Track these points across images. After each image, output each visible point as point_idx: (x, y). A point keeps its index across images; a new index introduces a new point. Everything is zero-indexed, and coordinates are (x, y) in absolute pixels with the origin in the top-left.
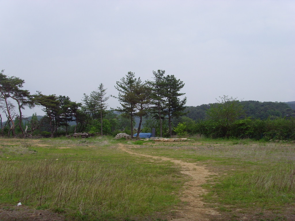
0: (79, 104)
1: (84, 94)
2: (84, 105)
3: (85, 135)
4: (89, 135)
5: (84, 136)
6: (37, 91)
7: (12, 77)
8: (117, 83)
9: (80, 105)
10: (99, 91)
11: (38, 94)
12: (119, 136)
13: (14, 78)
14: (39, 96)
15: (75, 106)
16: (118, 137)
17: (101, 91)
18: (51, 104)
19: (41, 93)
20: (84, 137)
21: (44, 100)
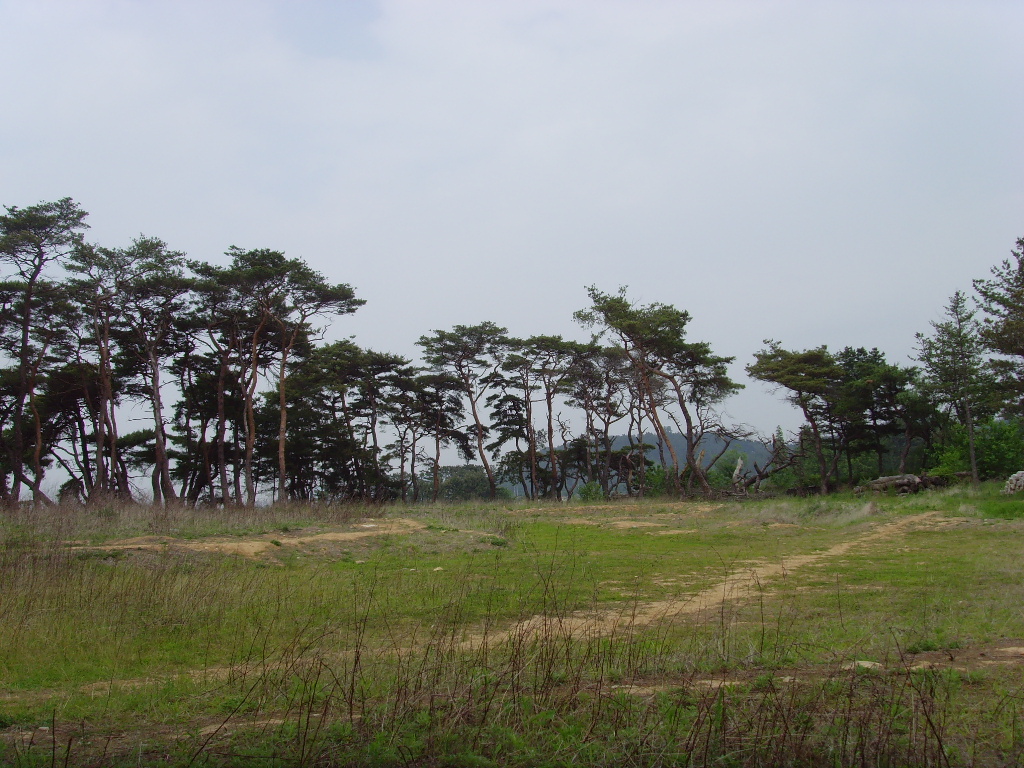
0: (907, 371)
1: (918, 335)
2: (924, 373)
3: (909, 484)
4: (925, 485)
5: (906, 488)
6: (765, 342)
7: (653, 306)
8: (974, 286)
9: (911, 373)
10: (953, 320)
11: (769, 351)
12: (1014, 482)
13: (656, 308)
14: (774, 357)
15: (894, 379)
16: (1012, 486)
17: (960, 321)
18: (809, 380)
19: (779, 346)
20: (904, 491)
21: (786, 367)
